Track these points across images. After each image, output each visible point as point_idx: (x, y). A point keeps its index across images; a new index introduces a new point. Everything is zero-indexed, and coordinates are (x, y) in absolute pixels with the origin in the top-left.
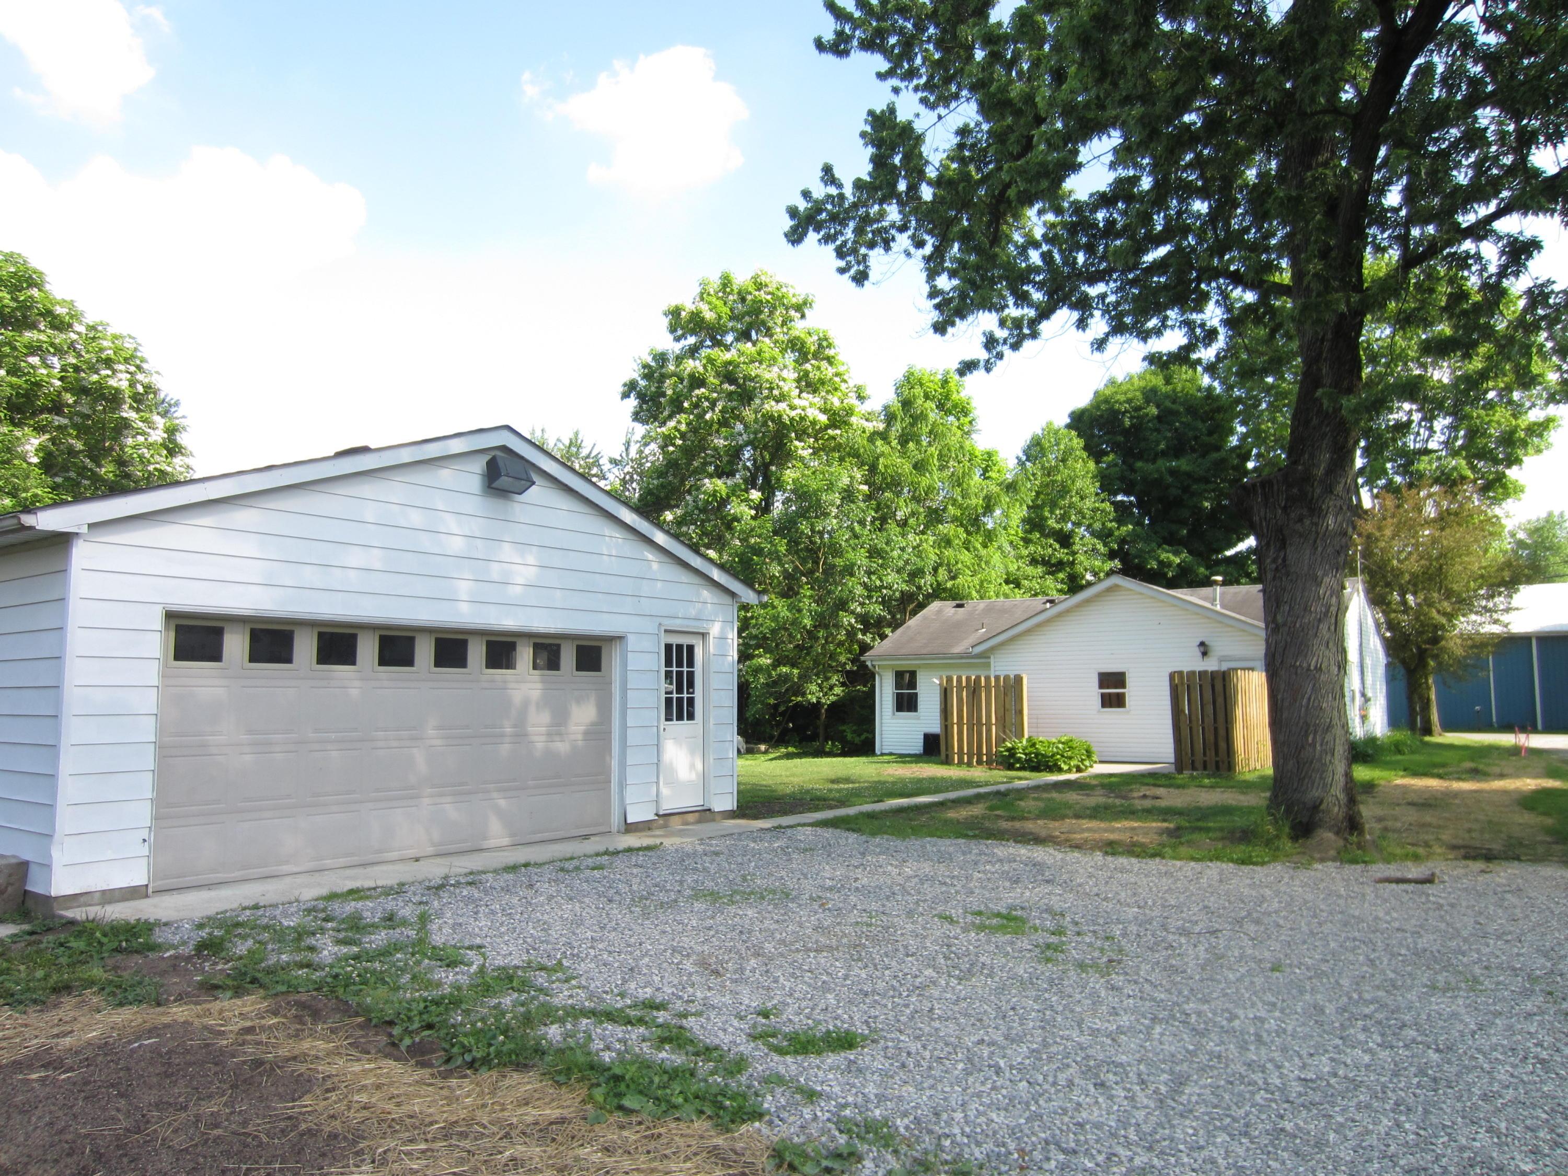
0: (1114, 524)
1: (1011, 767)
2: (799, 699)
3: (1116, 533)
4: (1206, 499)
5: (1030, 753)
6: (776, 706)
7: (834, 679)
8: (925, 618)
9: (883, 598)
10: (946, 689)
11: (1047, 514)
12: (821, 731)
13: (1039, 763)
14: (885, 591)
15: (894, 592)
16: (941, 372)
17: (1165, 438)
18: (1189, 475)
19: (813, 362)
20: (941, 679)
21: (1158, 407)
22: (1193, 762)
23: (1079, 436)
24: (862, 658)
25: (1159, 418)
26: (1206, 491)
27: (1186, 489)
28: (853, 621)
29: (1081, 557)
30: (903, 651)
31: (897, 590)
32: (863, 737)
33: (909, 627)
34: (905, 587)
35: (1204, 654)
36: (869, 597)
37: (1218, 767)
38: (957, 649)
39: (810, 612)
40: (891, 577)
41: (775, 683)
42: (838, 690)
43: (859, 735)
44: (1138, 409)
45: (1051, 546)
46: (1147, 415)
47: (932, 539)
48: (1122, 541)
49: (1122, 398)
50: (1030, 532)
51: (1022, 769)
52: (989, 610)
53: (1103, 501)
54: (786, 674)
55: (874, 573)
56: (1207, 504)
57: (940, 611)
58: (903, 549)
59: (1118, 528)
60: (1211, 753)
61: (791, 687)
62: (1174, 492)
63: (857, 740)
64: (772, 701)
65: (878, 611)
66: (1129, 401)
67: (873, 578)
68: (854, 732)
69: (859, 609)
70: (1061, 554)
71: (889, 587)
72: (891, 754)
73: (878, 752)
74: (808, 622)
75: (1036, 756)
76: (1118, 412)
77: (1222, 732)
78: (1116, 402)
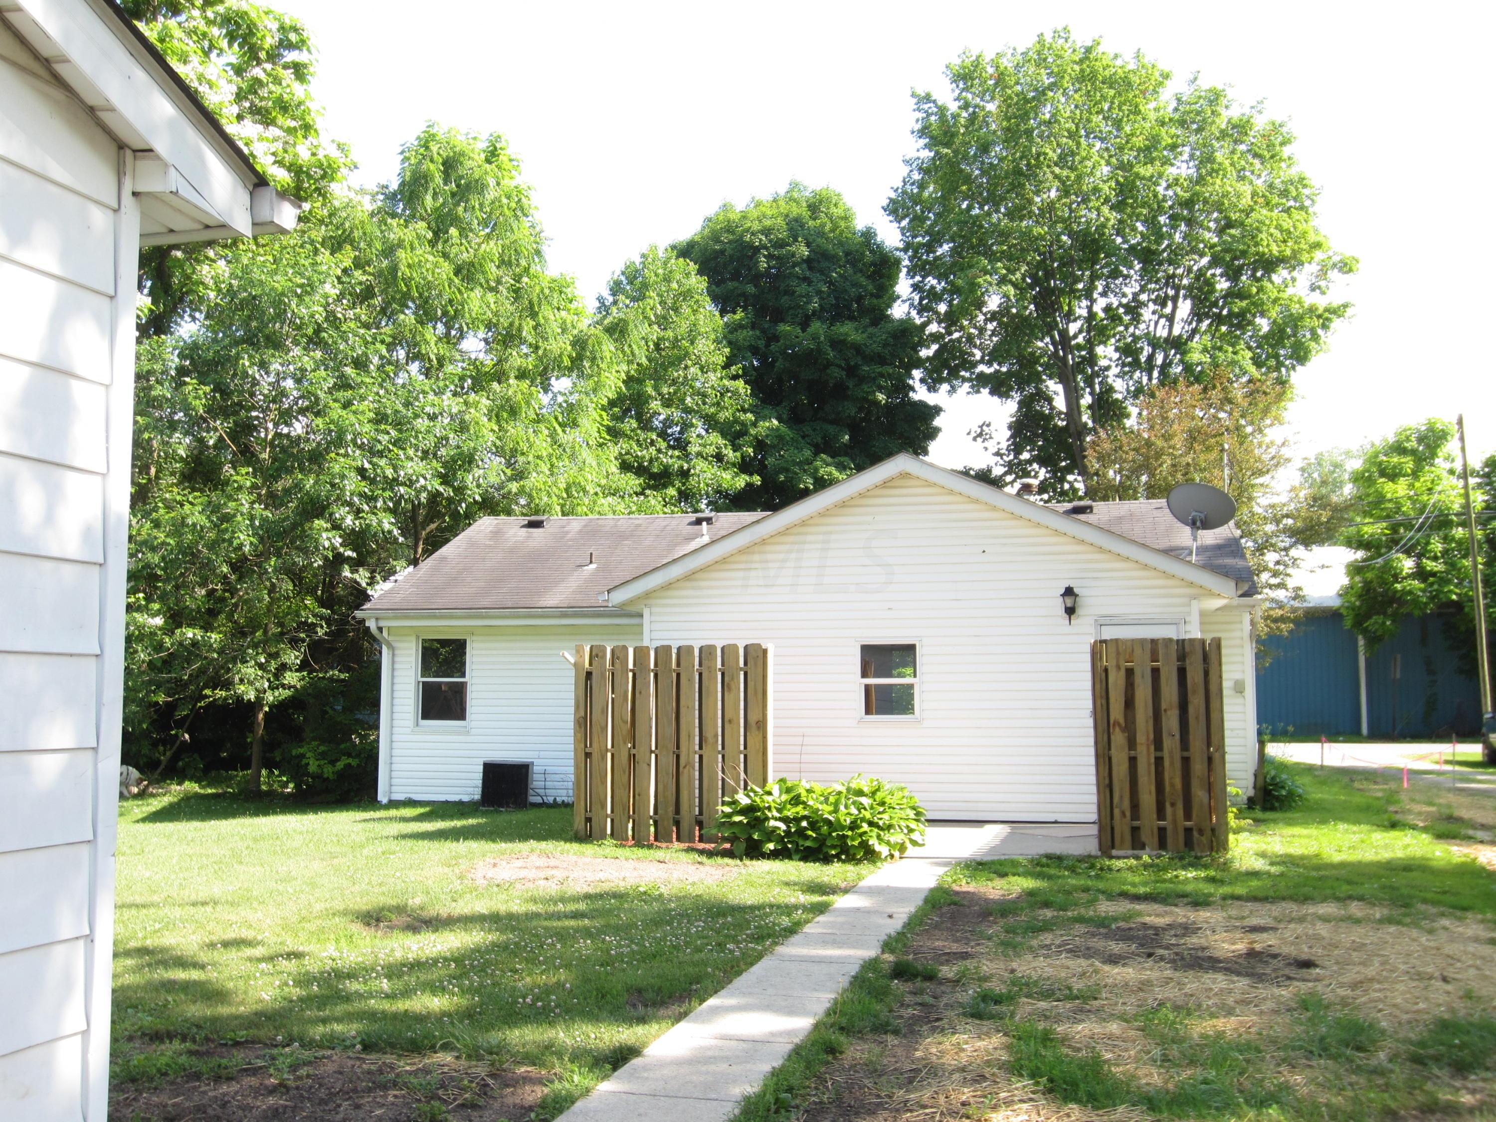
0: (750, 416)
1: (754, 851)
2: (220, 693)
3: (753, 431)
4: (880, 389)
5: (797, 820)
6: (170, 707)
7: (292, 657)
8: (472, 544)
9: (397, 503)
10: (589, 675)
11: (650, 390)
12: (256, 753)
13: (822, 841)
14: (402, 490)
15: (418, 492)
16: (485, 136)
17: (819, 292)
18: (858, 349)
19: (268, 66)
20: (579, 651)
21: (808, 245)
22: (1135, 830)
23: (700, 272)
24: (358, 614)
25: (808, 261)
26: (882, 375)
27: (852, 371)
28: (338, 541)
29: (700, 465)
30: (439, 602)
31: (424, 488)
32: (340, 765)
33: (444, 559)
34: (436, 485)
35: (1070, 611)
36: (371, 499)
37: (1189, 843)
38: (554, 598)
39: (252, 518)
40: (413, 467)
41: (167, 663)
42: (291, 678)
43: (333, 762)
44: (780, 244)
45: (652, 443)
46: (793, 255)
47: (485, 402)
48: (760, 445)
49: (756, 226)
50: (620, 419)
51: (780, 854)
52: (590, 533)
53: (735, 378)
54: (195, 643)
55: (380, 454)
56: (881, 397)
57: (497, 534)
58: (433, 417)
59: (754, 424)
60: (1175, 812)
61: (202, 671)
62: (837, 373)
63: (329, 771)
64: (161, 698)
65: (387, 526)
66: (767, 231)
67: (383, 462)
68: (323, 756)
69: (349, 521)
70: (672, 460)
71: (410, 483)
72: (410, 803)
73: (382, 797)
74: (245, 539)
75: (813, 825)
76: (750, 246)
77: (1198, 767)
78: (747, 231)
